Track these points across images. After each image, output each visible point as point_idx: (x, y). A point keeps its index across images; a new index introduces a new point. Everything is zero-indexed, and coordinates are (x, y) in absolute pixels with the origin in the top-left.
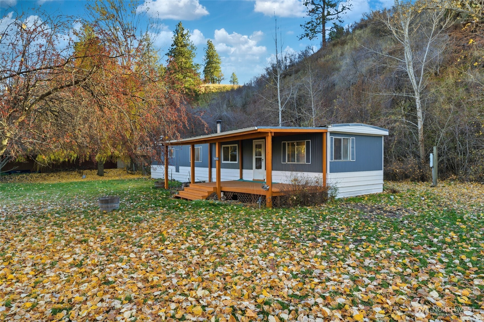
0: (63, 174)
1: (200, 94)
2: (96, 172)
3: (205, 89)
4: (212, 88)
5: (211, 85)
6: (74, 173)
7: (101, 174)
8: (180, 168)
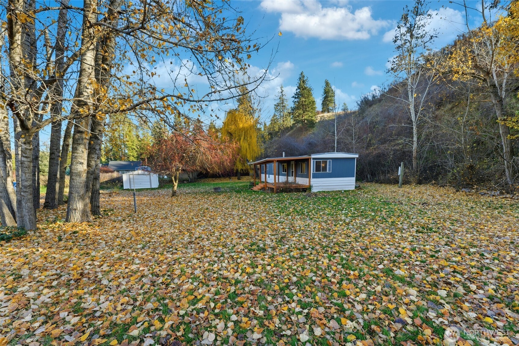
0: (222, 179)
1: (316, 123)
2: (237, 177)
3: (321, 118)
4: (326, 116)
5: (326, 115)
6: (227, 178)
7: (239, 179)
8: (270, 175)
